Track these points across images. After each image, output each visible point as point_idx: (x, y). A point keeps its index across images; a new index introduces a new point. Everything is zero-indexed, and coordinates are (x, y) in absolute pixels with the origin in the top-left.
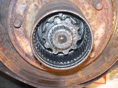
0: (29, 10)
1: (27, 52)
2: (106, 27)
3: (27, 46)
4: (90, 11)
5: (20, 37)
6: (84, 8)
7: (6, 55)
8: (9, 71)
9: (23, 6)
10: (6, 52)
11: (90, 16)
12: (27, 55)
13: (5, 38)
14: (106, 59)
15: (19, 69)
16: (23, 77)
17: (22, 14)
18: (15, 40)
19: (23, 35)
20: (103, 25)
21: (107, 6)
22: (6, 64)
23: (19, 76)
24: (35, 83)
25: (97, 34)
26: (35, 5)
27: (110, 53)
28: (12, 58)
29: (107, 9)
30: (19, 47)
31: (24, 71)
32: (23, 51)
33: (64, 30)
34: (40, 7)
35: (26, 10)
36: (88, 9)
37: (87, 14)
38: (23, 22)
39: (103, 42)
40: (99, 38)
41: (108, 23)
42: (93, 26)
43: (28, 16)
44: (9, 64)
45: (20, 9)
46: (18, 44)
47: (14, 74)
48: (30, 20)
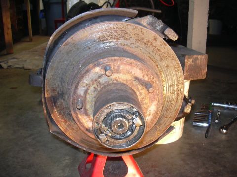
0: (89, 92)
1: (87, 127)
2: (158, 105)
3: (87, 122)
4: (143, 92)
5: (81, 115)
6: (137, 89)
7: (68, 126)
8: (70, 139)
9: (84, 88)
10: (67, 124)
11: (143, 95)
12: (87, 130)
13: (67, 112)
14: (158, 127)
15: (79, 138)
16: (83, 145)
17: (82, 95)
18: (77, 117)
19: (84, 113)
20: (155, 103)
21: (158, 87)
22: (67, 134)
23: (79, 145)
24: (94, 150)
25: (150, 111)
26: (94, 87)
27: (162, 122)
28: (73, 129)
29: (158, 89)
30: (80, 123)
31: (84, 139)
32: (84, 126)
33: (121, 119)
34: (99, 89)
35: (86, 92)
36: (142, 89)
37: (141, 94)
38: (84, 103)
39: (155, 117)
40: (152, 114)
41: (159, 101)
42: (146, 104)
43: (88, 96)
44: (70, 134)
45: (81, 91)
46: (79, 120)
47: (74, 142)
48: (90, 100)
